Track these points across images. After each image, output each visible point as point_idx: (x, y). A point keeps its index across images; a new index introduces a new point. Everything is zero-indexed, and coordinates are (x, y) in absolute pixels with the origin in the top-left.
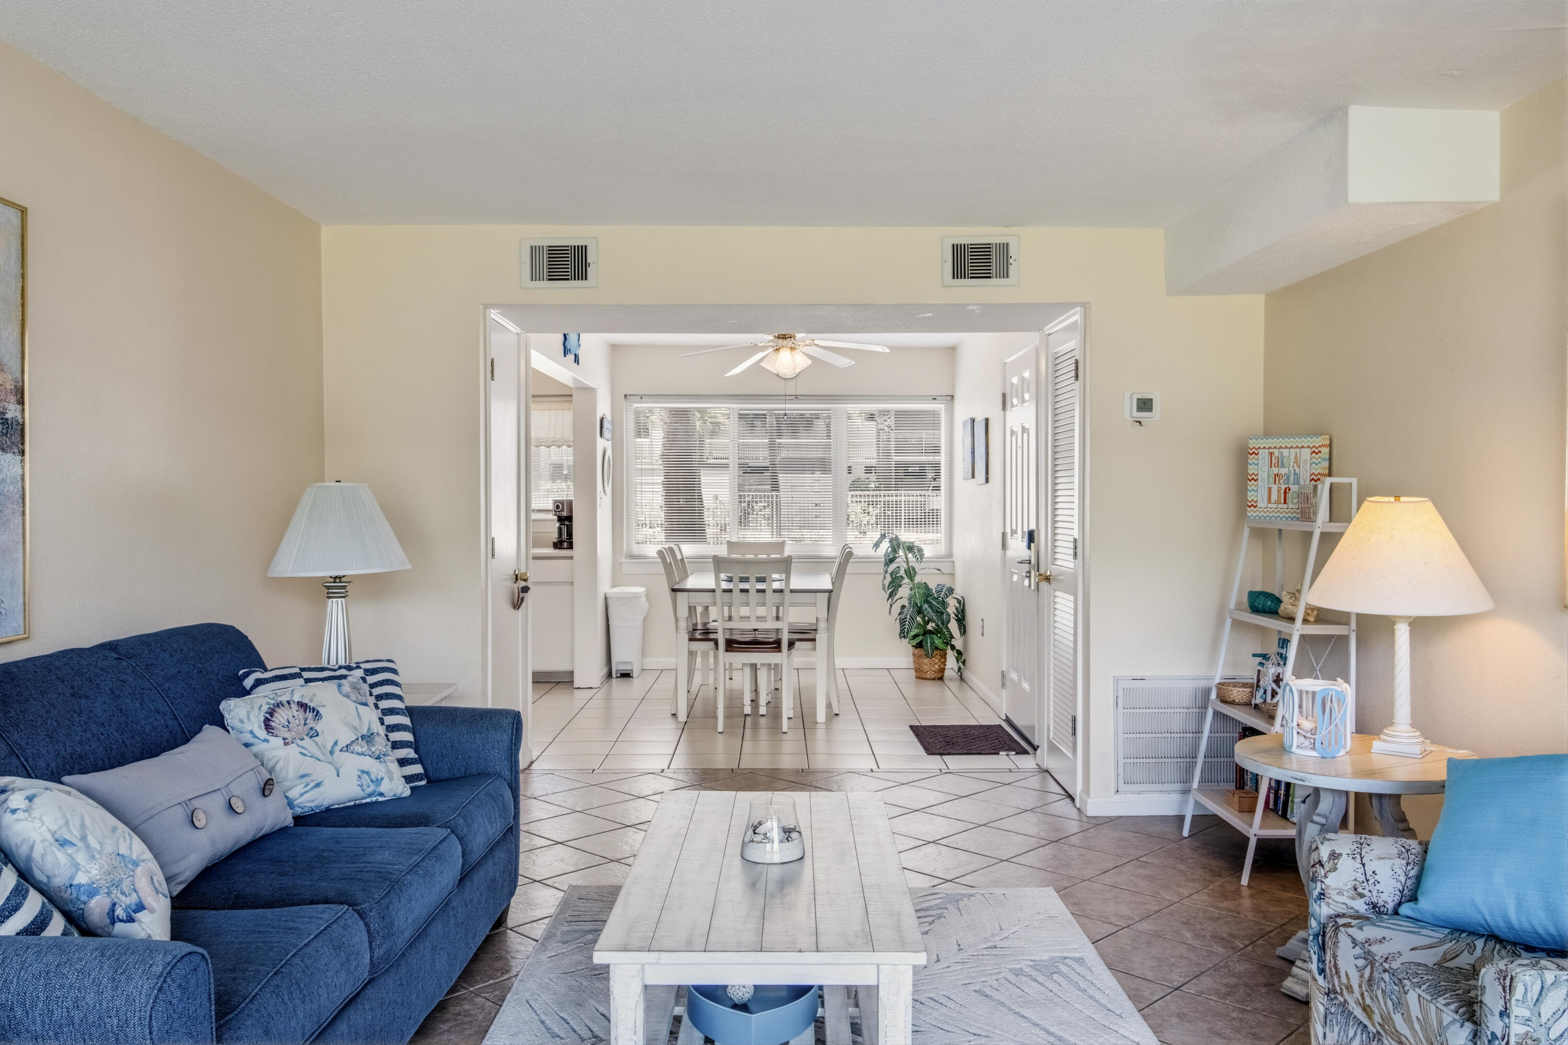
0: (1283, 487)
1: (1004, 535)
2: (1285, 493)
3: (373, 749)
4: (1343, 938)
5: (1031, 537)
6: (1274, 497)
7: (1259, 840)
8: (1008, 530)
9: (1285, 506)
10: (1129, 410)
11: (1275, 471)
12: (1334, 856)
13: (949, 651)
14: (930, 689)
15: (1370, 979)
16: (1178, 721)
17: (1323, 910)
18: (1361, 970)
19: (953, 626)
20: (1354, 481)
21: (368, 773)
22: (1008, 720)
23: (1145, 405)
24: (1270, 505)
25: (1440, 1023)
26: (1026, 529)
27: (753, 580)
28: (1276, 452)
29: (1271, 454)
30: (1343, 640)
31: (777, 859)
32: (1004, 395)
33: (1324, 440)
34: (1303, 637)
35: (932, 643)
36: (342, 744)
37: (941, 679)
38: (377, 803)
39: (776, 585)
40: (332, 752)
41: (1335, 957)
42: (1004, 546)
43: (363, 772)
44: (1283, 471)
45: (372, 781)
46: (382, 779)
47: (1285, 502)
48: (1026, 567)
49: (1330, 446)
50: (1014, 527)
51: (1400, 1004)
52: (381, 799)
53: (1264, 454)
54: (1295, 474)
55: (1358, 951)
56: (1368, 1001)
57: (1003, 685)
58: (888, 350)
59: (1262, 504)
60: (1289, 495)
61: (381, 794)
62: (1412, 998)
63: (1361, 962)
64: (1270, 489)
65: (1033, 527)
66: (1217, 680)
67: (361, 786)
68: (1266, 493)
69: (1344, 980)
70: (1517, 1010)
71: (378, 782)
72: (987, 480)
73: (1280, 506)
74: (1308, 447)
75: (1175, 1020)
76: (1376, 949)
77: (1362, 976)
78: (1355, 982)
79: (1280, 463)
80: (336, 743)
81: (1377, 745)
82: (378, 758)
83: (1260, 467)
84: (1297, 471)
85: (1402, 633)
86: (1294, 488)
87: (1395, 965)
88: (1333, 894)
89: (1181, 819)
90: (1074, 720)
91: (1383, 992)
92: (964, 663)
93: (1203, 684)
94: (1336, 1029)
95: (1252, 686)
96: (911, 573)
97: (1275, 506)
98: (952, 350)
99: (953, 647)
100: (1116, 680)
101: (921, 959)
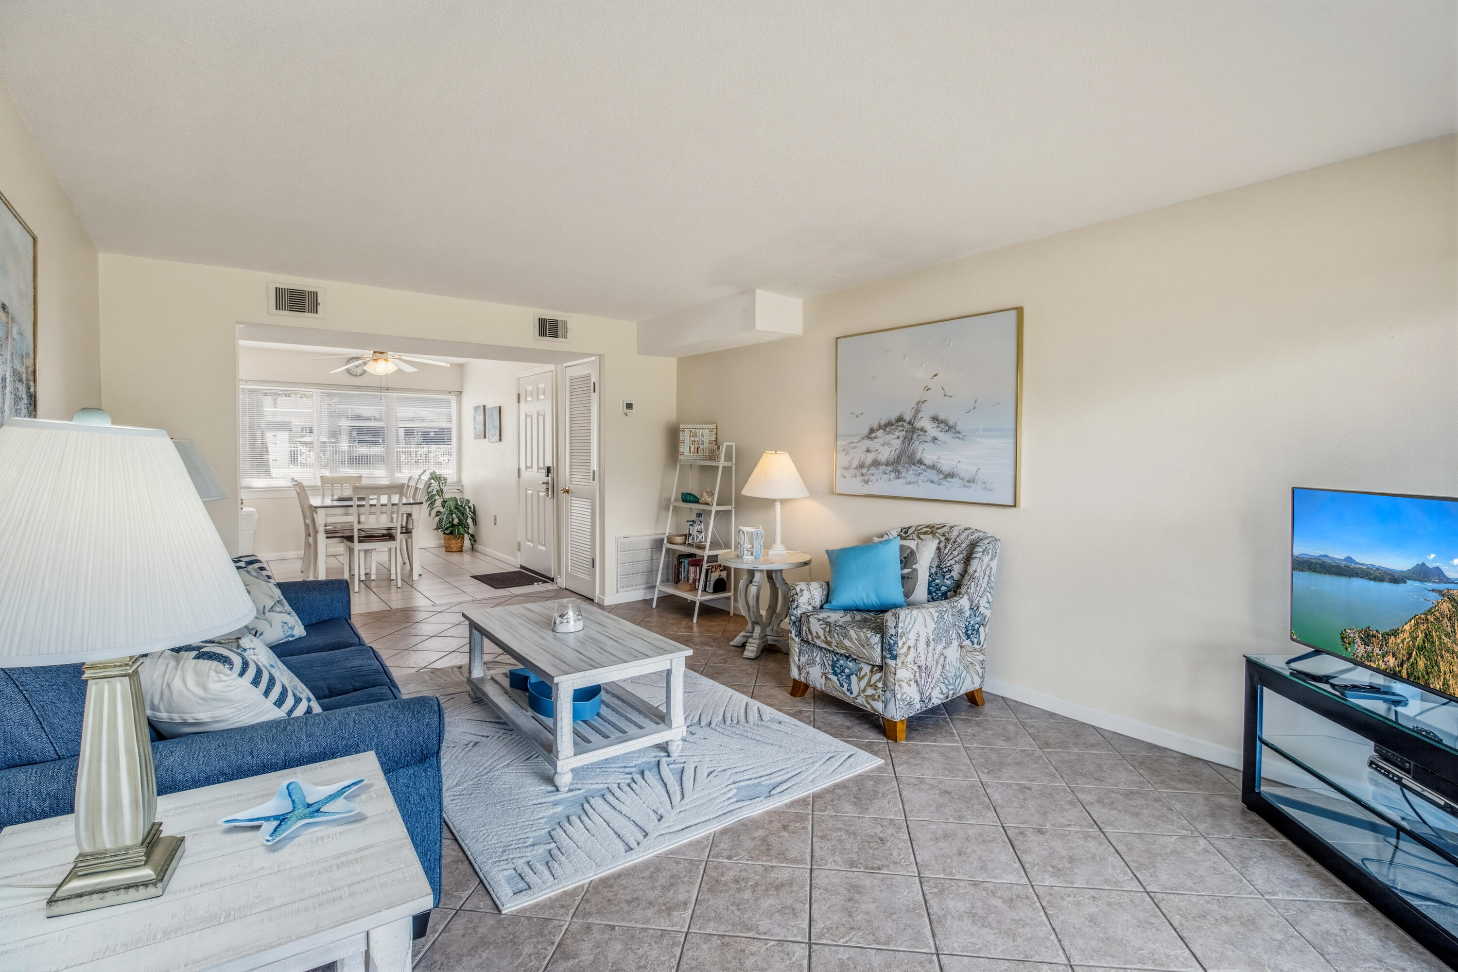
0: (696, 446)
1: (519, 469)
2: (696, 448)
3: (284, 609)
4: (811, 619)
5: (549, 470)
6: (692, 450)
7: (700, 603)
8: (523, 466)
10: (622, 407)
11: (693, 439)
12: (802, 590)
13: (466, 536)
14: (455, 557)
15: (829, 632)
16: (644, 555)
17: (799, 612)
18: (824, 629)
19: (470, 521)
20: (734, 444)
21: (285, 624)
22: (522, 567)
23: (629, 406)
24: (689, 454)
25: (866, 637)
26: (541, 465)
27: (355, 499)
28: (693, 431)
29: (691, 431)
30: (730, 512)
32: (519, 395)
33: (714, 426)
34: (716, 512)
35: (458, 530)
36: (268, 608)
37: (461, 551)
38: (288, 641)
39: (372, 502)
40: (264, 613)
41: (809, 628)
42: (519, 476)
43: (282, 623)
44: (697, 439)
45: (288, 628)
46: (293, 626)
47: (699, 453)
48: (545, 486)
49: (716, 428)
50: (529, 465)
51: (846, 636)
52: (291, 639)
53: (687, 433)
55: (821, 622)
56: (829, 639)
57: (519, 550)
58: (449, 365)
59: (687, 453)
60: (699, 450)
61: (293, 636)
62: (852, 633)
63: (823, 626)
64: (690, 447)
65: (549, 463)
66: (667, 534)
67: (284, 632)
68: (688, 449)
69: (815, 634)
71: (292, 628)
72: (500, 440)
73: (696, 454)
74: (708, 428)
76: (828, 620)
77: (825, 631)
78: (821, 633)
79: (695, 435)
80: (264, 607)
81: (770, 552)
82: (287, 614)
83: (685, 437)
84: (703, 439)
85: (778, 505)
86: (701, 447)
87: (840, 623)
88: (801, 605)
90: (593, 561)
91: (837, 634)
92: (475, 541)
93: (660, 537)
94: (807, 656)
95: (686, 535)
96: (440, 492)
97: (693, 454)
98: (461, 366)
99: (469, 533)
100: (617, 539)
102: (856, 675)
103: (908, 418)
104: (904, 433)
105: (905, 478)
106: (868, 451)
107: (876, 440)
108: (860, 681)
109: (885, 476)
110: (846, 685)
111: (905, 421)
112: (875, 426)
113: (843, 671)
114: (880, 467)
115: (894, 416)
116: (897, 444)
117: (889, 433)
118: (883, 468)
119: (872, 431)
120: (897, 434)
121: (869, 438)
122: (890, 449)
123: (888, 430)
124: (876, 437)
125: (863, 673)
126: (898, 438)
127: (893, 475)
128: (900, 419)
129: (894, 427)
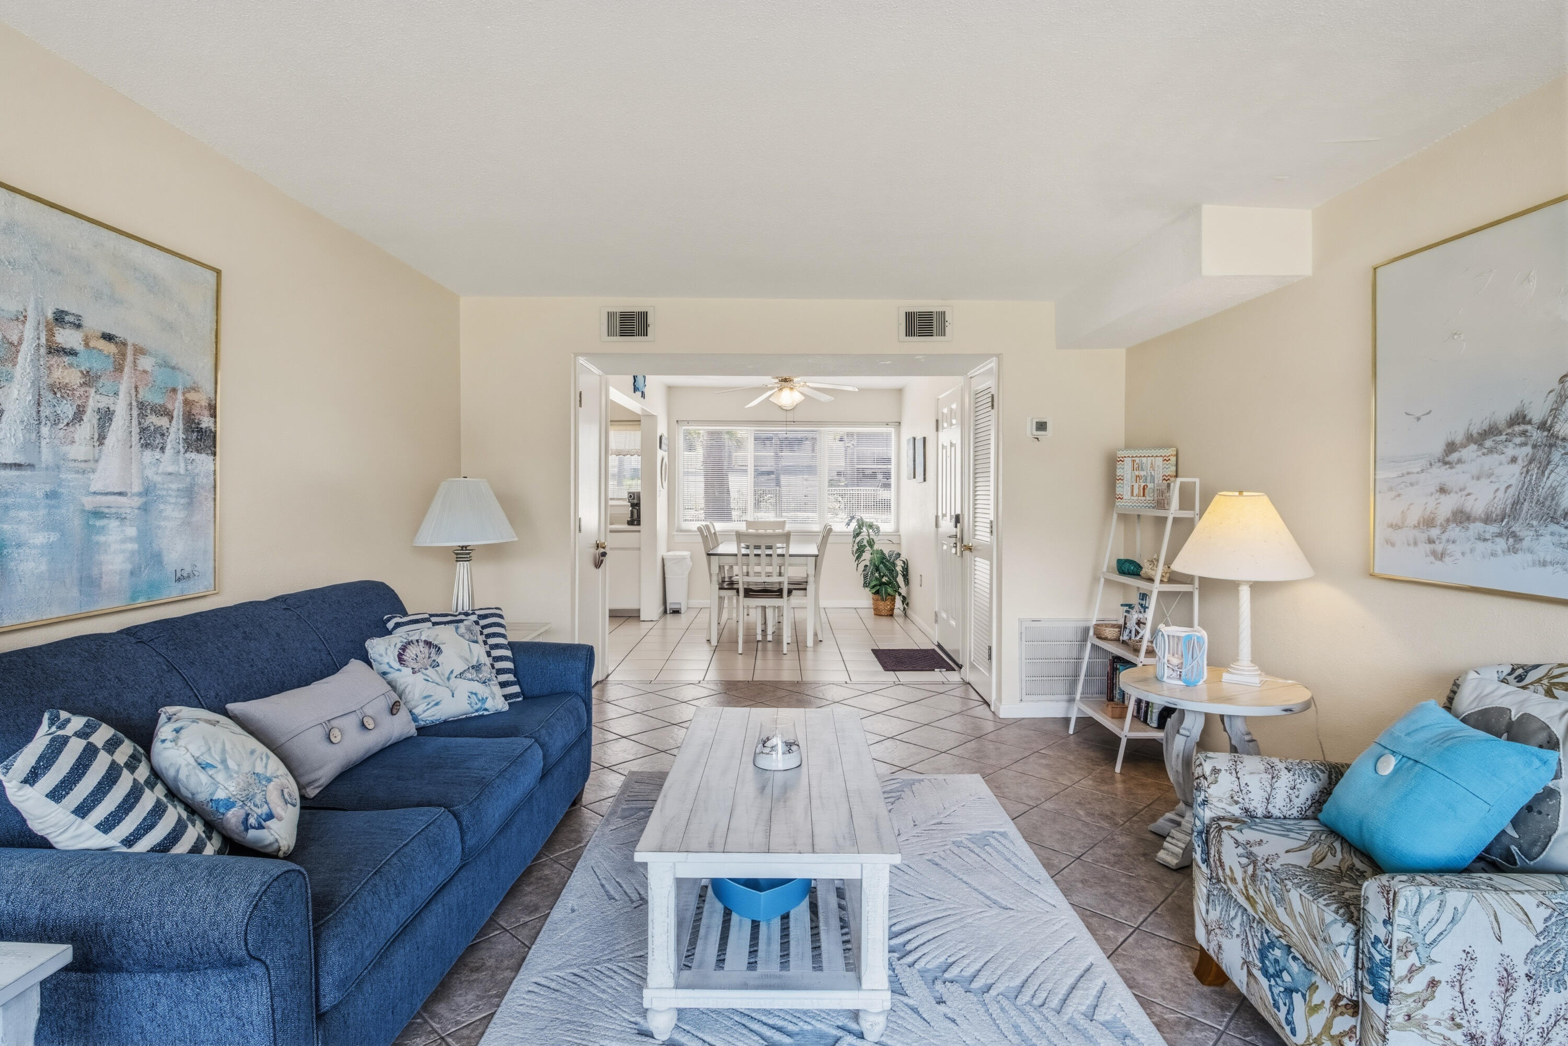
0: (1143, 484)
1: (937, 517)
2: (1144, 489)
3: (481, 676)
4: (1225, 836)
5: (957, 519)
6: (1136, 491)
7: (1128, 740)
8: (940, 514)
9: (1144, 498)
10: (1030, 428)
11: (1137, 473)
12: (1215, 771)
13: (897, 597)
14: (885, 622)
15: (1254, 876)
16: (1065, 651)
17: (1207, 814)
18: (1244, 867)
19: (900, 579)
20: (1197, 480)
21: (475, 694)
22: (939, 646)
23: (1042, 426)
24: (1132, 498)
25: (1322, 920)
26: (953, 514)
27: (763, 547)
28: (1137, 460)
29: (1134, 461)
30: (1190, 594)
31: (781, 766)
32: (937, 421)
33: (1172, 451)
34: (1161, 594)
35: (886, 590)
36: (456, 673)
37: (892, 615)
38: (482, 716)
39: (779, 551)
40: (449, 679)
41: (1219, 852)
42: (937, 525)
43: (472, 693)
44: (1143, 473)
45: (479, 700)
46: (487, 698)
47: (1144, 496)
48: (953, 540)
49: (1177, 455)
50: (944, 512)
51: (1281, 900)
52: (486, 713)
53: (1128, 461)
54: (1151, 475)
55: (1241, 850)
56: (1251, 893)
57: (936, 621)
58: (857, 390)
59: (1127, 496)
60: (1146, 491)
61: (486, 710)
62: (1294, 895)
63: (1244, 861)
64: (1133, 486)
65: (958, 512)
66: (1094, 622)
67: (470, 704)
68: (1129, 489)
69: (1228, 872)
70: (1399, 920)
71: (484, 700)
72: (925, 480)
73: (1140, 498)
74: (1161, 456)
75: (1080, 885)
76: (1255, 850)
77: (1245, 872)
78: (1239, 875)
79: (1140, 467)
80: (452, 672)
81: (1226, 677)
82: (484, 683)
83: (1125, 470)
84: (1153, 473)
85: (1245, 593)
86: (1150, 485)
87: (1276, 866)
88: (1213, 800)
89: (1067, 720)
90: (990, 648)
91: (1266, 888)
92: (907, 604)
93: (1083, 624)
94: (1219, 908)
95: (1119, 627)
96: (871, 543)
97: (1136, 498)
98: (900, 391)
99: (900, 594)
100: (1021, 621)
101: (897, 859)
102: (1304, 996)
103: (1537, 413)
104: (1528, 449)
105: (1531, 551)
106: (1442, 490)
107: (1459, 467)
108: (1311, 1015)
109: (1480, 546)
110: (1284, 1010)
111: (1530, 422)
112: (1459, 438)
113: (1278, 975)
114: (1472, 526)
115: (1502, 414)
116: (1511, 474)
117: (1491, 451)
118: (1478, 527)
119: (1451, 447)
120: (1510, 451)
121: (1446, 463)
122: (1495, 486)
123: (1488, 443)
124: (1460, 461)
125: (1316, 999)
126: (1514, 460)
127: (1501, 544)
128: (1519, 419)
129: (1503, 437)
